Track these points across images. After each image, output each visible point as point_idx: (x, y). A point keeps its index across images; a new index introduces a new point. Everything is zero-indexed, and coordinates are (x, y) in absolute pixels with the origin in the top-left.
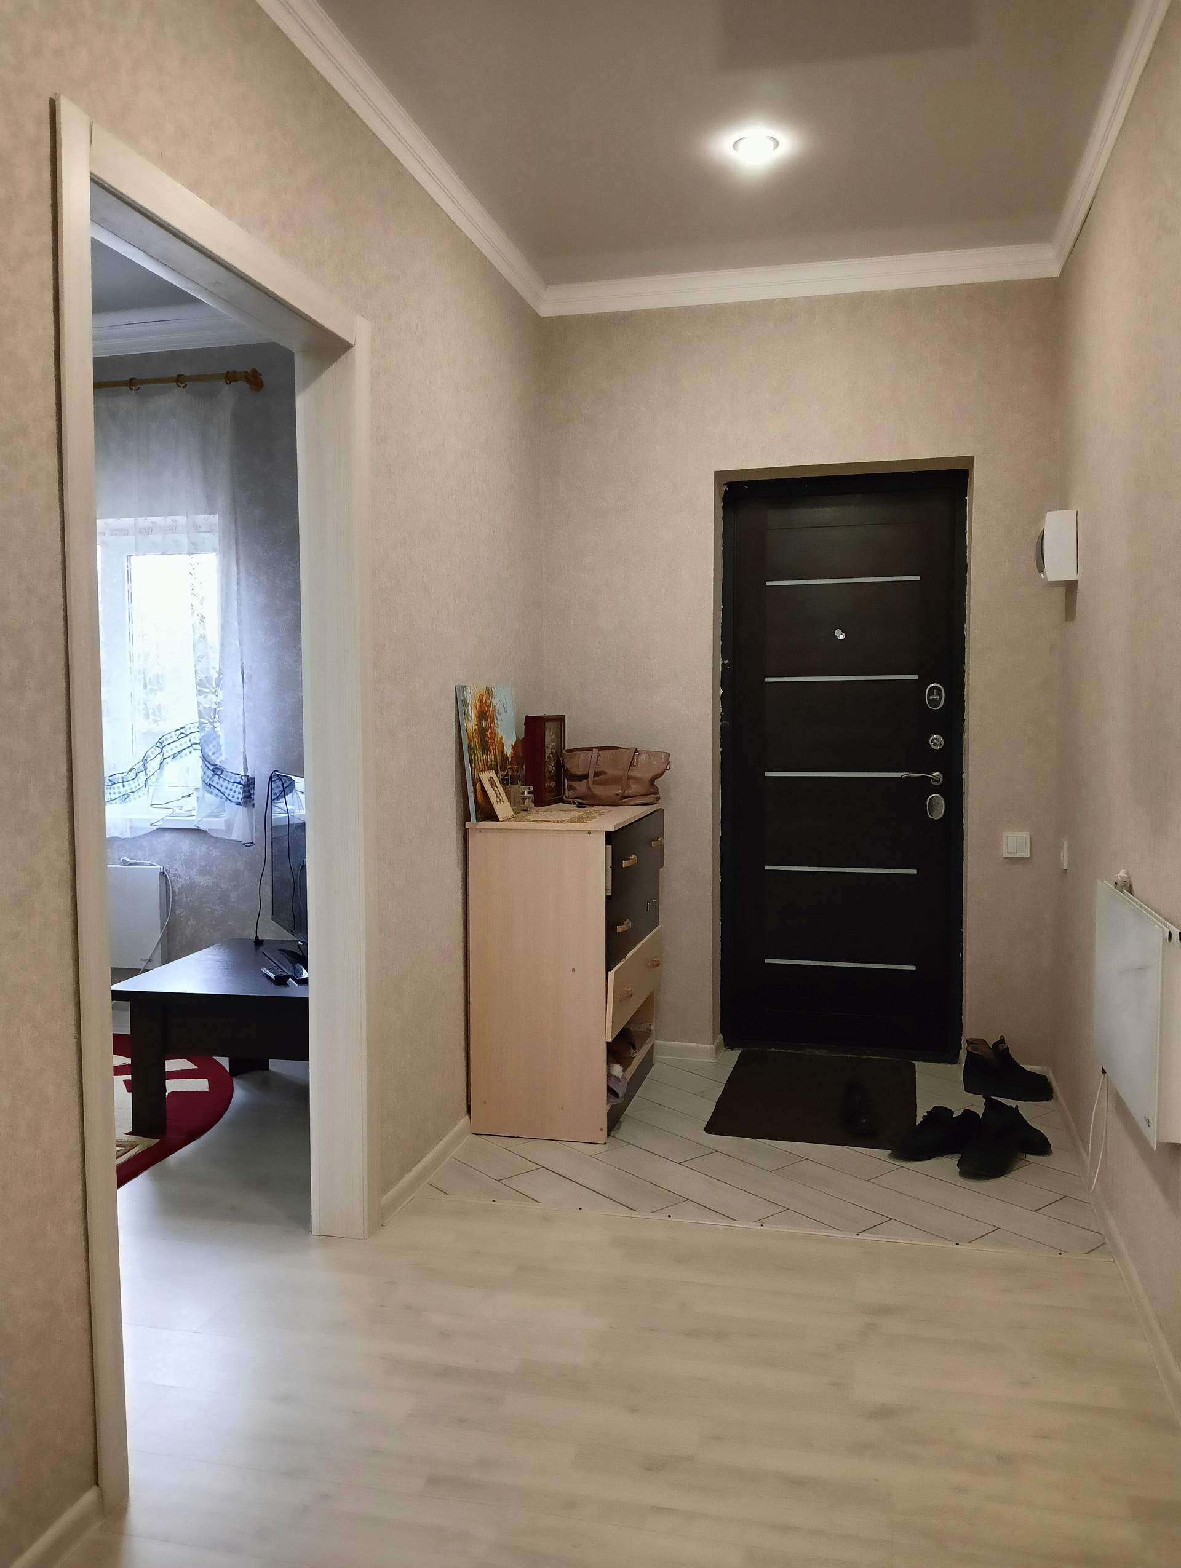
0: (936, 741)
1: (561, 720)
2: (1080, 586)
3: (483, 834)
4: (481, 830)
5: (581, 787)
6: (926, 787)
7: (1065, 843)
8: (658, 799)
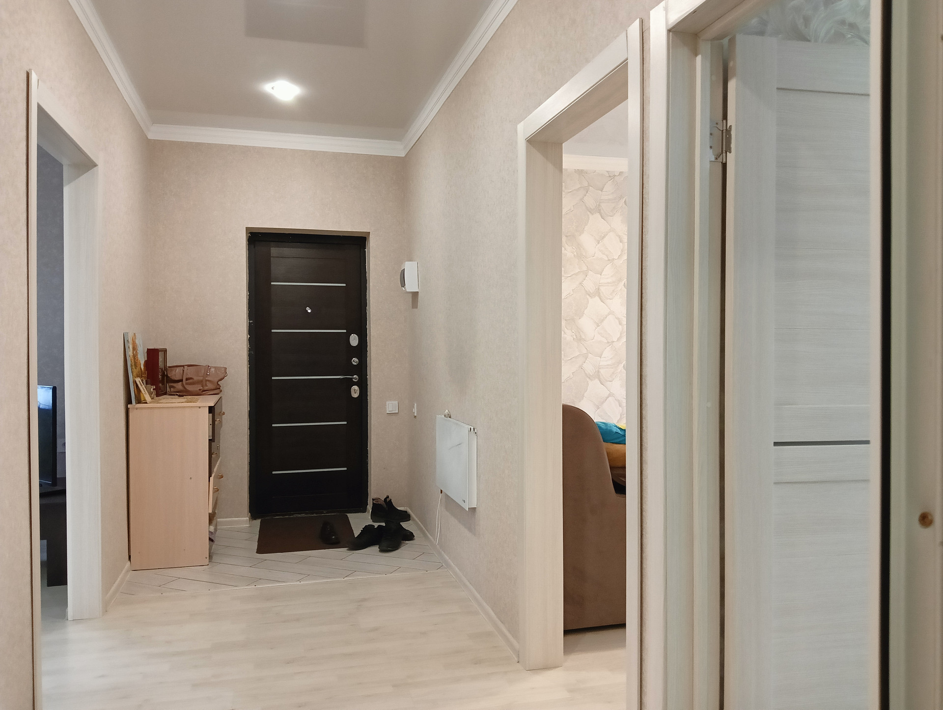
0: (355, 361)
1: (165, 351)
2: (420, 294)
3: (136, 411)
4: (137, 409)
5: (179, 386)
6: (351, 383)
7: (415, 404)
8: (221, 391)
